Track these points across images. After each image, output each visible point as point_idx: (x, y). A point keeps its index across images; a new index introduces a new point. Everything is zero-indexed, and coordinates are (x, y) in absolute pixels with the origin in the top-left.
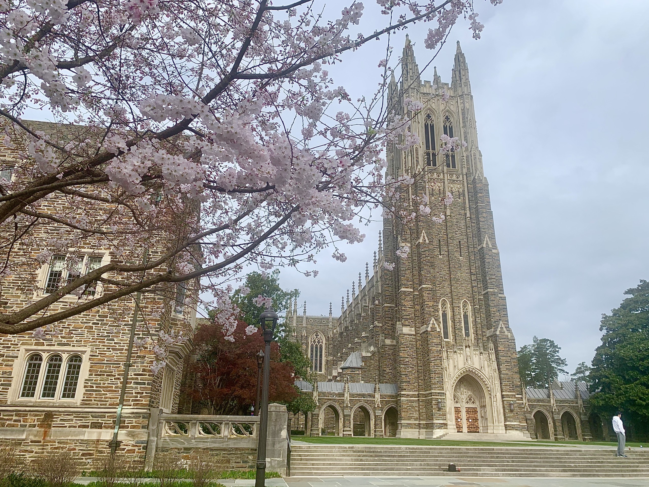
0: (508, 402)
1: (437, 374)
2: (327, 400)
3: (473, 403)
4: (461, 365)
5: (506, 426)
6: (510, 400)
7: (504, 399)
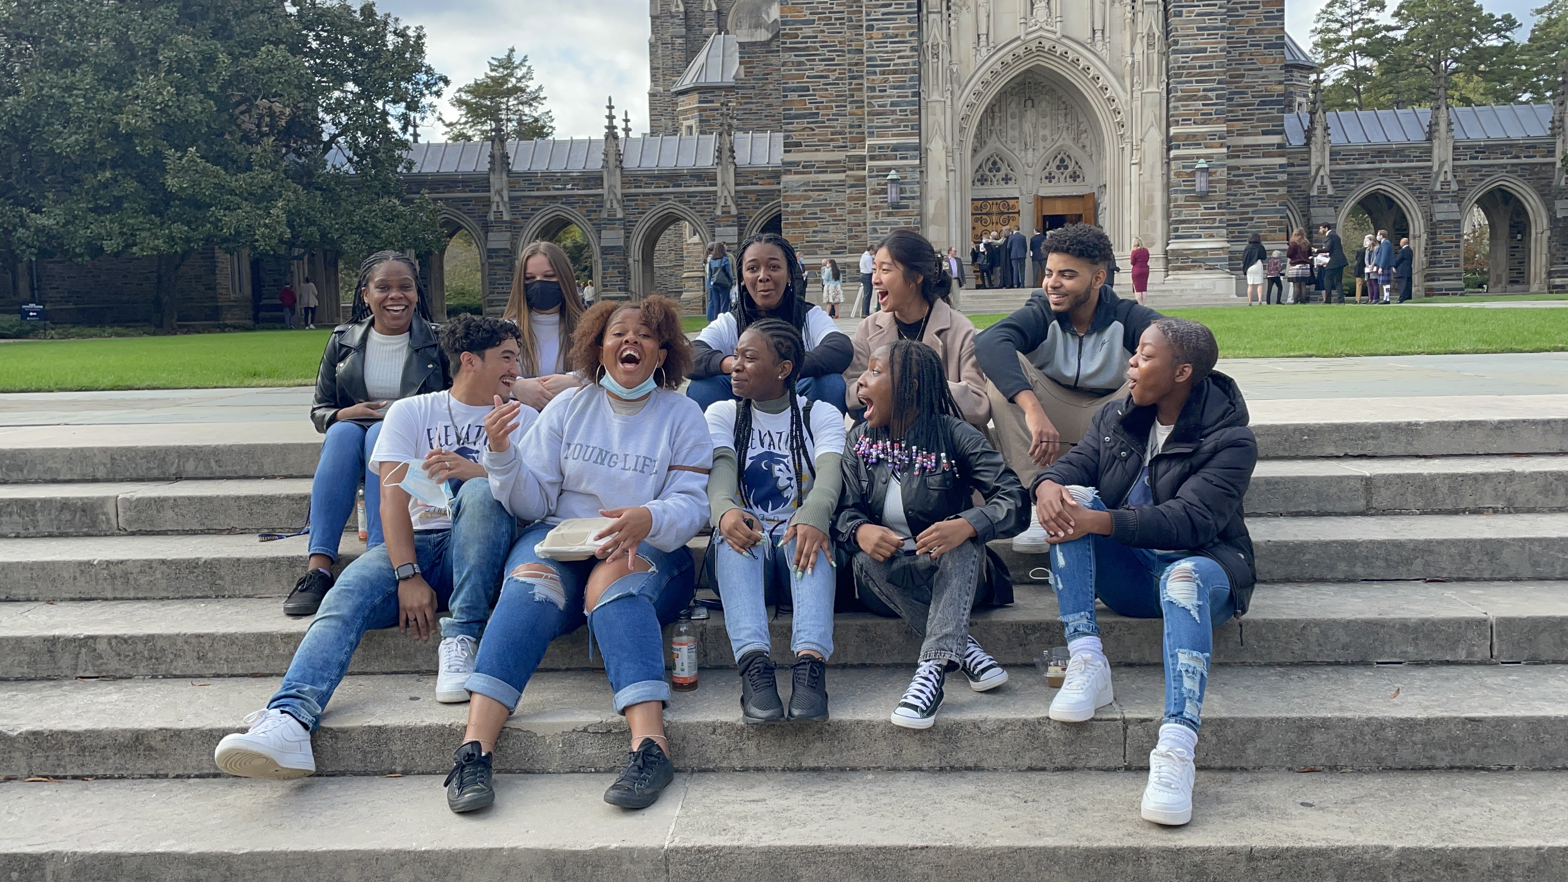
0: (1188, 163)
1: (895, 72)
2: (541, 202)
3: (1074, 177)
4: (1006, 28)
5: (1171, 256)
6: (1199, 157)
7: (1173, 153)
